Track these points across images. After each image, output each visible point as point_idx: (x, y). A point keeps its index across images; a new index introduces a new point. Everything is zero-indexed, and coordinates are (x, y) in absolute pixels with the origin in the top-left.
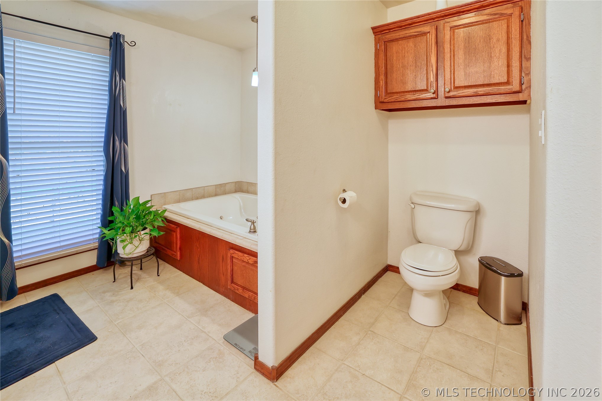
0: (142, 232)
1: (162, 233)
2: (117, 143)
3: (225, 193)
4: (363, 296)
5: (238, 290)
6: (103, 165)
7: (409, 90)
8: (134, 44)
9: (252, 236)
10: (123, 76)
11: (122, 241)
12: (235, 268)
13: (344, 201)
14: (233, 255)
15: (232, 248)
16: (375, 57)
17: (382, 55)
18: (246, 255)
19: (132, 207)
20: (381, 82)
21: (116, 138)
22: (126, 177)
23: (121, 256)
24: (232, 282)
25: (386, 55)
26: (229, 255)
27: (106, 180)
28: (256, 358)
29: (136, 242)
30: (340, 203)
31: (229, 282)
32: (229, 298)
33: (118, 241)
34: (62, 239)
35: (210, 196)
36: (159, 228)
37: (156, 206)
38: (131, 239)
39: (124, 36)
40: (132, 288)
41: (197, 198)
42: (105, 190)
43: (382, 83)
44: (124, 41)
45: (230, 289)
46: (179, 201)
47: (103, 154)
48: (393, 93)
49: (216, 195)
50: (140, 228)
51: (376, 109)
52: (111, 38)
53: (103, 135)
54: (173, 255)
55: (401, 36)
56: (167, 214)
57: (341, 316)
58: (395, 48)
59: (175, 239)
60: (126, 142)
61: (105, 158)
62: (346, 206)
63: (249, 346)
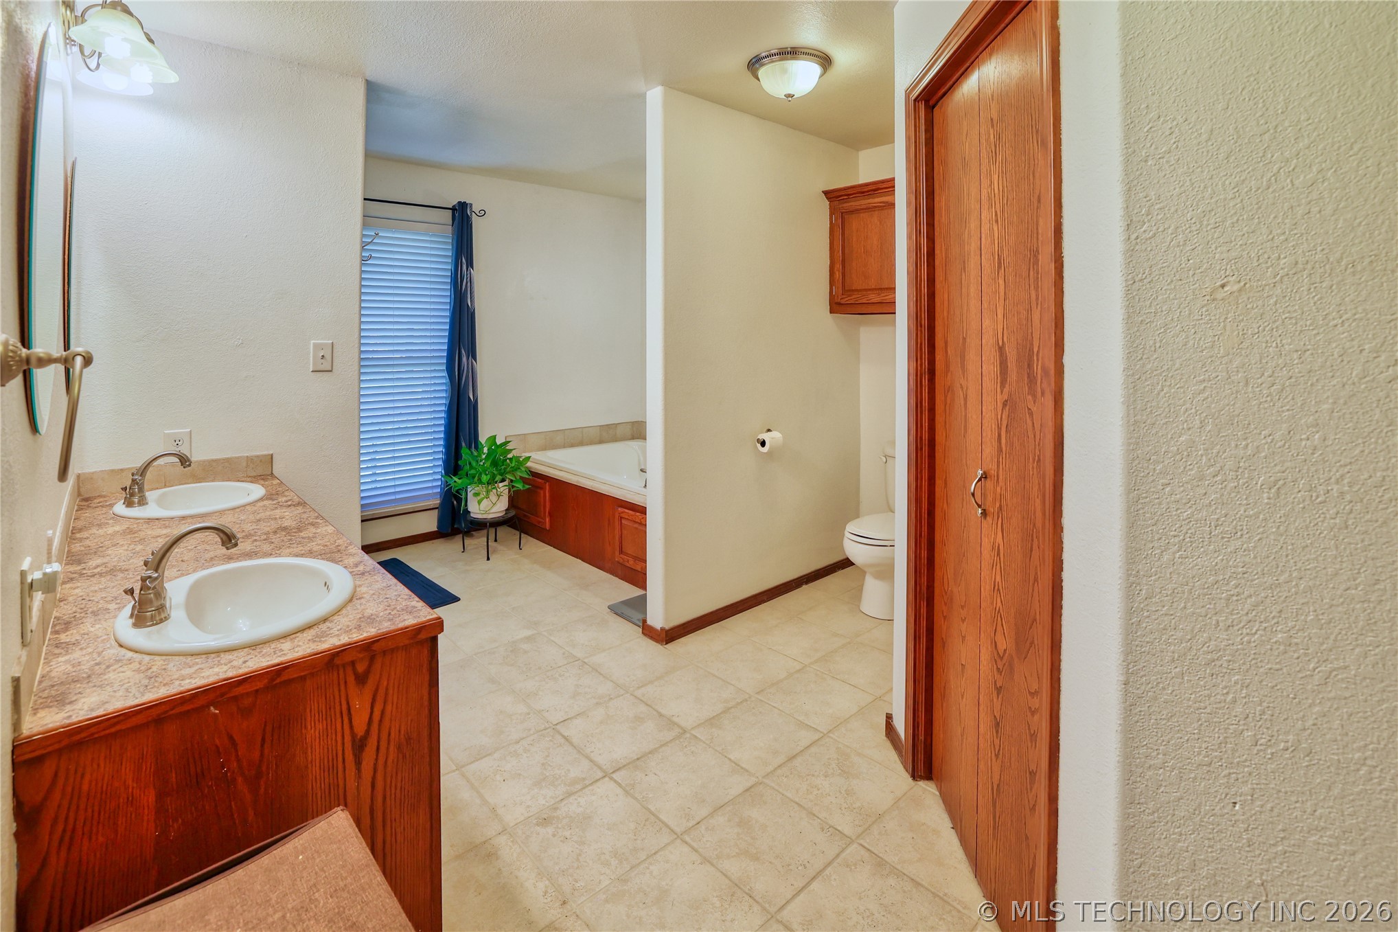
0: (501, 485)
1: (527, 487)
2: (464, 359)
3: (615, 439)
4: (804, 586)
5: (628, 561)
6: (446, 391)
7: (873, 287)
8: (483, 213)
9: (644, 489)
10: (470, 264)
11: (476, 495)
12: (625, 532)
13: (763, 444)
14: (622, 515)
15: (621, 507)
16: (830, 235)
17: (838, 233)
18: (638, 514)
19: (485, 450)
20: (837, 273)
21: (463, 352)
22: (474, 407)
23: (472, 515)
24: (621, 552)
25: (843, 234)
26: (617, 516)
27: (449, 412)
28: (644, 621)
29: (493, 498)
30: (759, 445)
31: (617, 553)
32: (616, 576)
33: (470, 495)
34: (398, 489)
35: (591, 443)
36: (524, 480)
37: (517, 450)
38: (488, 492)
39: (471, 205)
40: (488, 559)
41: (572, 446)
42: (448, 427)
43: (838, 275)
44: (472, 211)
45: (618, 562)
46: (544, 448)
47: (445, 374)
48: (853, 291)
49: (601, 442)
50: (498, 478)
51: (831, 312)
52: (453, 209)
53: (445, 347)
54: (539, 522)
55: (863, 207)
56: (529, 464)
57: (764, 601)
58: (854, 223)
59: (542, 500)
60: (474, 357)
61: (448, 380)
62: (765, 450)
63: (637, 616)
